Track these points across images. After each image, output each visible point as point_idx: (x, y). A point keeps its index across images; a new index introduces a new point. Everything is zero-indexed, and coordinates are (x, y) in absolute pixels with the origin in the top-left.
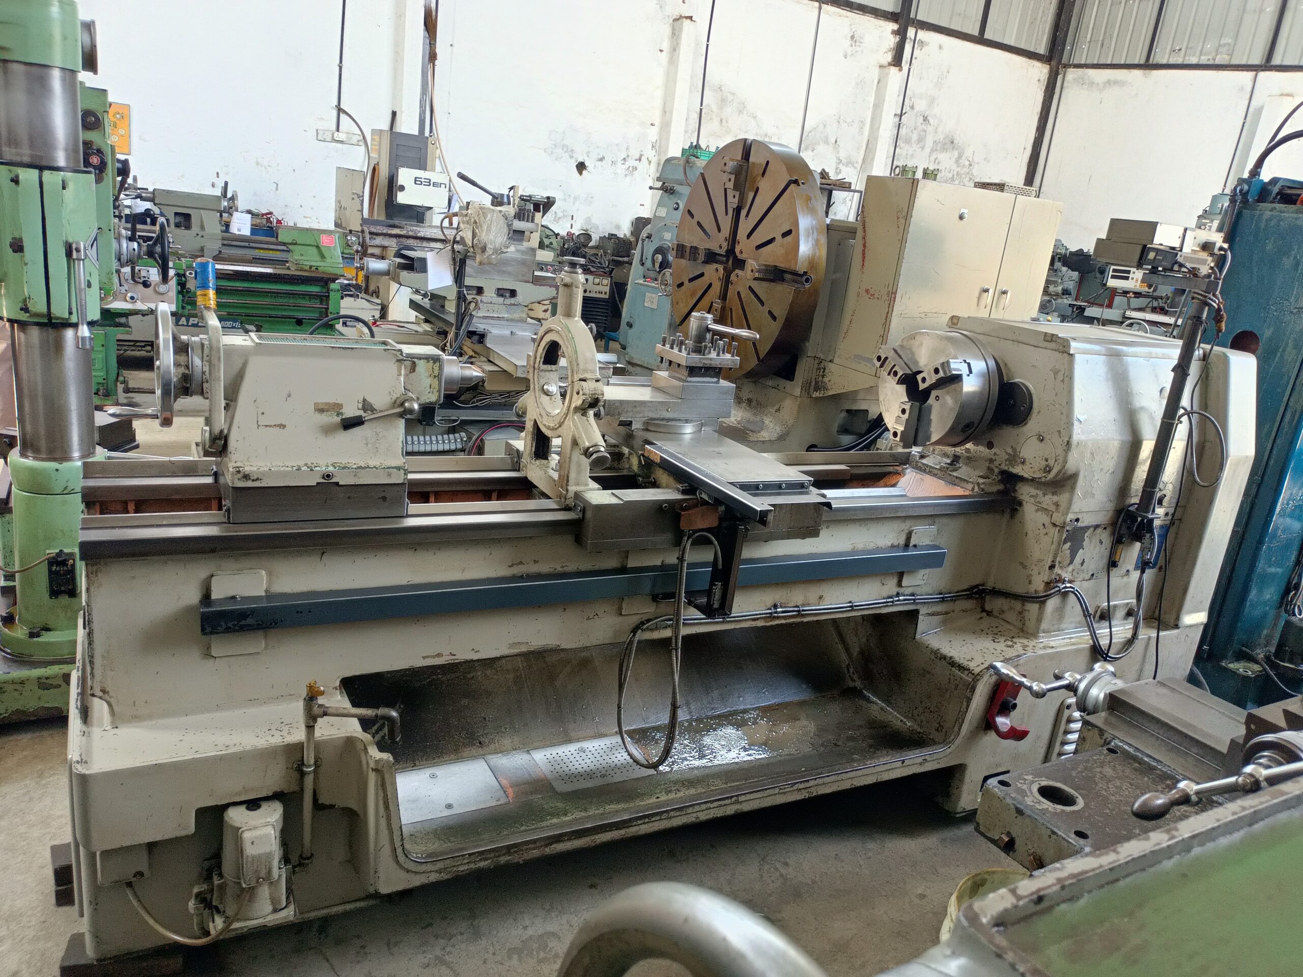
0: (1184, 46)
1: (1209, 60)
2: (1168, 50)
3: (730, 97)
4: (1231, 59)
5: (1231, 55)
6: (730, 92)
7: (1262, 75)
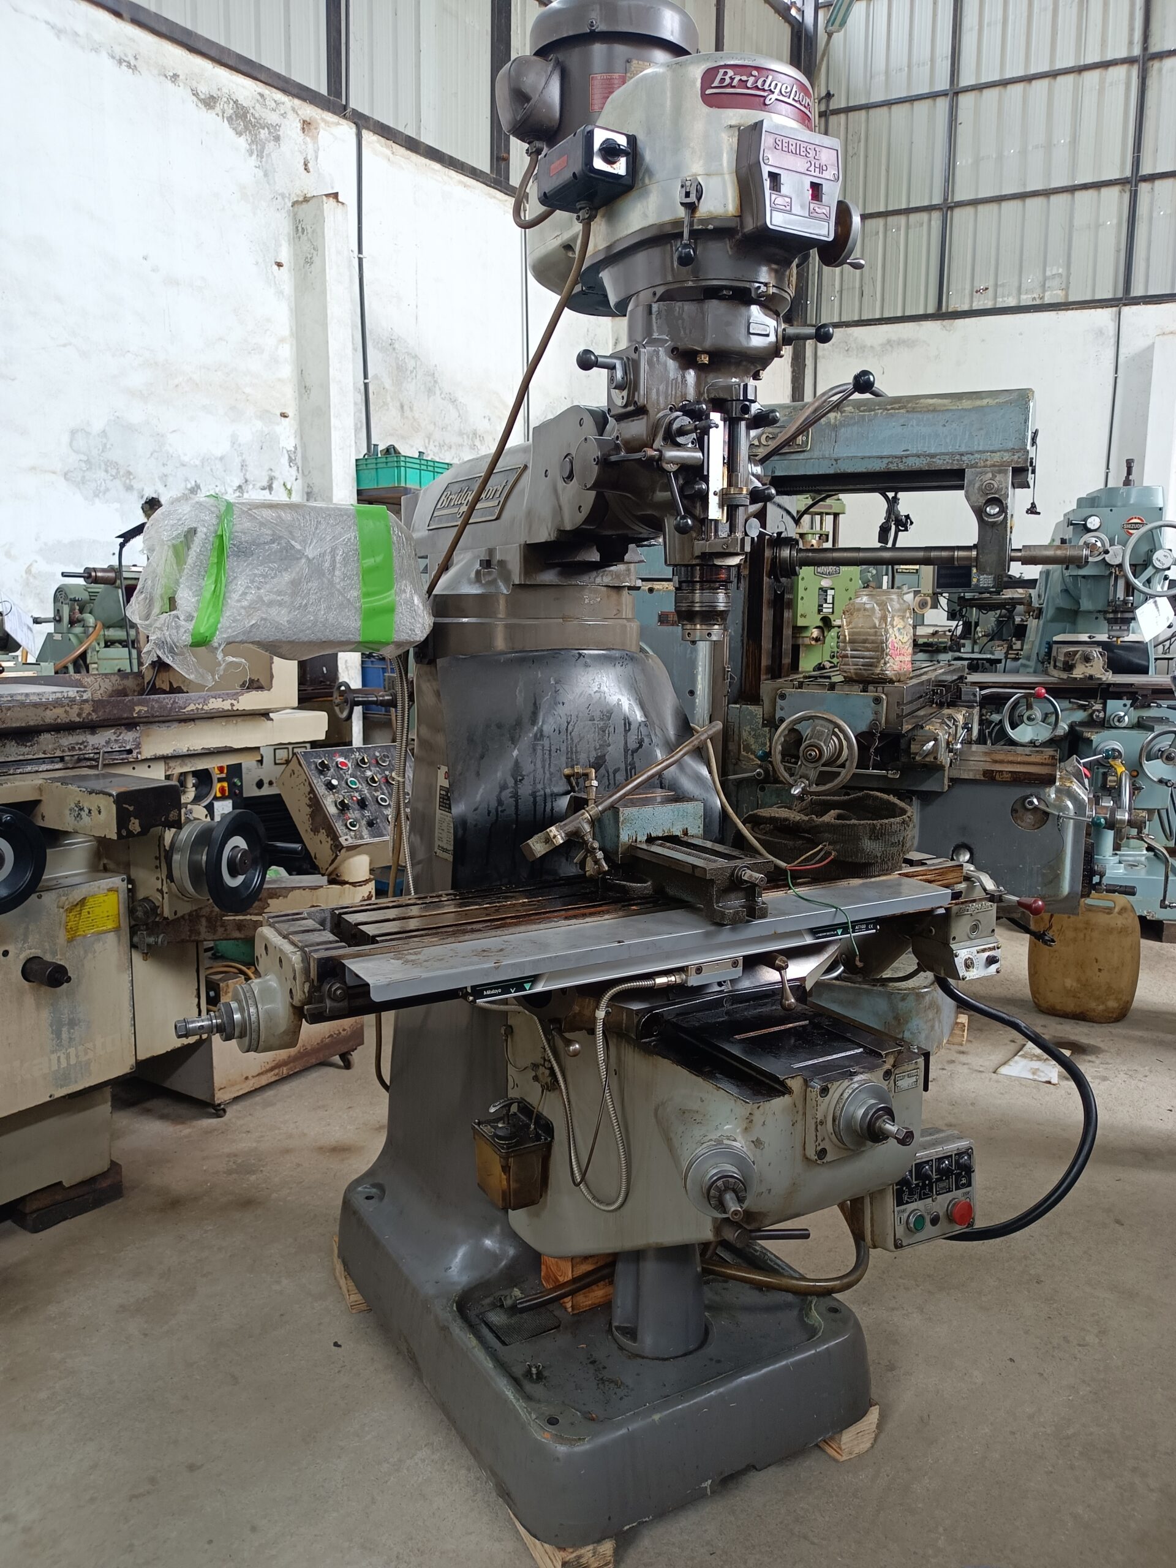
0: (990, 284)
1: (1034, 299)
2: (967, 292)
3: (411, 364)
4: (1067, 295)
5: (1066, 289)
6: (408, 354)
7: (1126, 310)
